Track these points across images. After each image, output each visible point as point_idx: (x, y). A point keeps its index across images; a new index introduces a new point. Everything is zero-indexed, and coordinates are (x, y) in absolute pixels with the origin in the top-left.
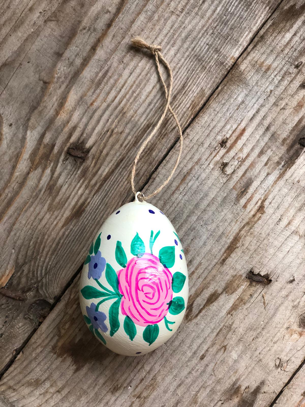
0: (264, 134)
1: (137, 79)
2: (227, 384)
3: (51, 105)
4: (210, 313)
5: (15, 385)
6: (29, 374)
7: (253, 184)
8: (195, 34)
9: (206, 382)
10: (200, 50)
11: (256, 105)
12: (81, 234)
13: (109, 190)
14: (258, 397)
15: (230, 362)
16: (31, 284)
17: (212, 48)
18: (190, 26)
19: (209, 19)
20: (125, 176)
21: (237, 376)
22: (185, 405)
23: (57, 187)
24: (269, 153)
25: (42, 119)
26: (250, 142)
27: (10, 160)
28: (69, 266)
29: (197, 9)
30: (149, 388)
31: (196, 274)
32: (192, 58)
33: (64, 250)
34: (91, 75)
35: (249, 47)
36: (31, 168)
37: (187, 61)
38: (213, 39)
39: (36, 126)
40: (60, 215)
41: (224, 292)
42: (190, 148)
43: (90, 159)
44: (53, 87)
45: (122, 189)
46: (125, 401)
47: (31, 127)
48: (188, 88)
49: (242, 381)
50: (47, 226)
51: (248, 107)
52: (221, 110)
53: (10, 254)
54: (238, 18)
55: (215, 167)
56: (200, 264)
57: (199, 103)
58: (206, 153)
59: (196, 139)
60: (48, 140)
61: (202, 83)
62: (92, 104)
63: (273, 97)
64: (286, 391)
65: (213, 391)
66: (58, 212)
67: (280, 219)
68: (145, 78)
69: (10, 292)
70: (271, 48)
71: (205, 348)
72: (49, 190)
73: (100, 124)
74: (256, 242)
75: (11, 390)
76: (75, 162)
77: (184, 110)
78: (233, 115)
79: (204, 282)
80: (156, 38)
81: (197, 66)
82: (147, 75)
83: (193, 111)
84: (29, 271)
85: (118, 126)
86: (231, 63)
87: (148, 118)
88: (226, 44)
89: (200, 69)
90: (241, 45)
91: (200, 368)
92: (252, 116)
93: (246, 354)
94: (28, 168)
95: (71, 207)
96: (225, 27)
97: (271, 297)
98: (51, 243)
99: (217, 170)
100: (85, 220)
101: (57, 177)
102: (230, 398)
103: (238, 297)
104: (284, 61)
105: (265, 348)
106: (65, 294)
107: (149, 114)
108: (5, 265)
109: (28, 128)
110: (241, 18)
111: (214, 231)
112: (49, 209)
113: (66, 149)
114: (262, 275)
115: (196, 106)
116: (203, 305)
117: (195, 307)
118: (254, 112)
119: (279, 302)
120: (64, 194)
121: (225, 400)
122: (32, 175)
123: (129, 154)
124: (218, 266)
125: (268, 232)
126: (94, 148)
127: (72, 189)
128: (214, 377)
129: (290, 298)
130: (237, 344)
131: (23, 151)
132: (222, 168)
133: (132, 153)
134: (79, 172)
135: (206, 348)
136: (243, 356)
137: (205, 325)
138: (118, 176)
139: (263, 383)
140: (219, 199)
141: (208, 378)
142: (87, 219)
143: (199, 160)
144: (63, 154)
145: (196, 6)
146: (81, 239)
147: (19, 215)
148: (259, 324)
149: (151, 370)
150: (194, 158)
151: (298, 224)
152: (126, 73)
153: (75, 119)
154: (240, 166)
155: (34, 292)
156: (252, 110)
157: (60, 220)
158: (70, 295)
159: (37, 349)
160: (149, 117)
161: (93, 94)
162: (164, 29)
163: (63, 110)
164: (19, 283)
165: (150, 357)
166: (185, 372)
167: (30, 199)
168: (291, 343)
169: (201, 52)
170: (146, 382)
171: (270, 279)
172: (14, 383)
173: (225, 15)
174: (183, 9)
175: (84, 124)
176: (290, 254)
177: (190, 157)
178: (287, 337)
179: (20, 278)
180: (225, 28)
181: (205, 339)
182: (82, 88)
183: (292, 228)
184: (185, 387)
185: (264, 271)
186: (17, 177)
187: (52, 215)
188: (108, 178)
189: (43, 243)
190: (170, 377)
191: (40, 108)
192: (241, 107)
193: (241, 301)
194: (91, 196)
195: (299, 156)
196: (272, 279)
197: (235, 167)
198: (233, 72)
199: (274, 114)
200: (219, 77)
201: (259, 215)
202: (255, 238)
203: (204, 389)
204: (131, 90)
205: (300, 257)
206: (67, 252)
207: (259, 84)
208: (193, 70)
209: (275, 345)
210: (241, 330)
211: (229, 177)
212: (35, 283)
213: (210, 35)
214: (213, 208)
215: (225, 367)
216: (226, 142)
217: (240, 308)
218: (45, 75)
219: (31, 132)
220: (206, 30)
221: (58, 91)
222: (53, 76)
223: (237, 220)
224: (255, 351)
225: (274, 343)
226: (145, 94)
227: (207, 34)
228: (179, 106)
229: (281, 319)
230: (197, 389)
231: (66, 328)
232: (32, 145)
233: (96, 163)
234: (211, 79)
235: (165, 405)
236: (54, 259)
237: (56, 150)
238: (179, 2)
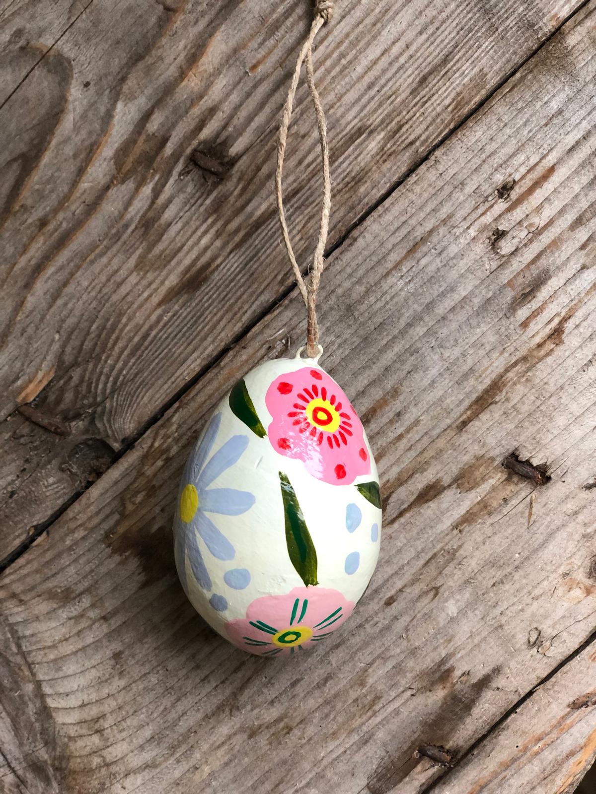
0: (591, 184)
1: (353, 29)
2: (428, 661)
3: (172, 57)
4: (420, 521)
5: (24, 592)
6: (53, 576)
7: (550, 283)
9: (387, 649)
11: (584, 123)
12: (192, 325)
13: (262, 247)
14: (484, 694)
15: (442, 620)
16: (83, 406)
21: (451, 648)
22: (342, 685)
23: (161, 225)
24: (594, 224)
25: (151, 82)
26: (560, 196)
27: (75, 156)
28: (160, 382)
31: (405, 441)
32: (473, 3)
33: (156, 351)
34: (261, 8)
36: (114, 177)
37: (461, 8)
39: (136, 95)
40: (158, 281)
41: (455, 486)
42: (437, 189)
43: (235, 180)
44: (181, 21)
47: (126, 96)
48: (454, 65)
49: (458, 660)
50: (129, 299)
51: (567, 124)
52: (513, 122)
53: (50, 341)
55: (480, 236)
56: (417, 422)
57: (470, 101)
58: (466, 205)
59: (451, 172)
60: (155, 127)
61: (485, 59)
62: (254, 67)
64: (540, 693)
65: (399, 669)
66: (155, 274)
67: (590, 361)
68: (369, 31)
69: (39, 415)
71: (399, 584)
72: (143, 229)
73: (264, 111)
74: (533, 398)
75: (15, 601)
76: (203, 180)
77: (439, 109)
78: (534, 136)
79: (419, 459)
81: (480, 24)
82: (374, 25)
83: (455, 114)
84: (82, 381)
85: (300, 122)
86: (550, 27)
87: (362, 114)
89: (484, 29)
91: (383, 620)
92: (573, 143)
93: (475, 609)
94: (108, 178)
95: (182, 268)
97: (543, 510)
98: (132, 334)
99: (483, 243)
100: (206, 298)
101: (163, 204)
102: (429, 688)
103: (479, 498)
105: (513, 604)
106: (144, 436)
107: (365, 106)
108: (38, 360)
109: (121, 96)
111: (454, 363)
112: (139, 266)
113: (189, 151)
114: (535, 465)
115: (464, 105)
116: (409, 504)
117: (392, 504)
118: (579, 136)
119: (558, 522)
120: (173, 241)
121: (418, 690)
122: (114, 192)
123: (312, 182)
124: (451, 433)
125: (561, 382)
126: (245, 158)
127: (189, 233)
128: (405, 643)
129: (581, 518)
130: (461, 589)
131: (103, 142)
132: (493, 241)
134: (208, 202)
135: (400, 587)
136: (469, 612)
137: (405, 541)
139: (497, 670)
140: (477, 301)
141: (394, 642)
142: (210, 297)
143: (450, 216)
144: (182, 161)
146: (192, 334)
147: (78, 267)
148: (511, 558)
150: (441, 212)
153: (216, 92)
154: (531, 242)
155: (86, 422)
156: (575, 132)
157: (156, 290)
158: (155, 439)
159: (76, 531)
160: (365, 112)
161: (259, 47)
163: (194, 70)
164: (59, 401)
166: (352, 624)
167: (104, 240)
168: (566, 605)
171: (548, 474)
172: (21, 588)
175: (233, 106)
177: (433, 207)
178: (560, 591)
179: (62, 390)
181: (401, 568)
182: (239, 30)
184: (346, 651)
185: (540, 457)
186: (85, 191)
187: (142, 278)
188: (264, 222)
189: (117, 331)
191: (149, 60)
192: (555, 121)
193: (484, 507)
194: (225, 253)
196: (552, 476)
197: (521, 242)
198: (551, 47)
200: (520, 52)
201: (550, 346)
202: (533, 390)
203: (382, 661)
204: (338, 51)
206: (160, 356)
208: (470, 30)
209: (535, 603)
210: (473, 564)
211: (504, 259)
212: (90, 407)
214: (462, 316)
215: (430, 627)
216: (512, 188)
217: (480, 521)
219: (125, 105)
223: (504, 349)
224: (494, 607)
225: (533, 598)
226: (364, 62)
228: (429, 99)
229: (554, 555)
230: (369, 659)
231: (137, 502)
232: (122, 131)
233: (244, 190)
234: (504, 54)
235: (302, 679)
236: (133, 365)
237: (169, 149)
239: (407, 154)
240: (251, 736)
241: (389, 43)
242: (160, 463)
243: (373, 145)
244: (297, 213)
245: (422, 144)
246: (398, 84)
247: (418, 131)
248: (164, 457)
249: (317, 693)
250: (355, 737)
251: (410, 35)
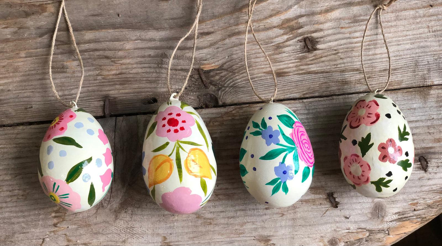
2: (265, 233)
3: (321, 6)
8: (427, 50)
9: (257, 222)
11: (419, 117)
12: (269, 86)
13: (306, 80)
15: (278, 224)
16: (219, 84)
17: (428, 66)
18: (430, 43)
21: (275, 234)
22: (235, 222)
23: (282, 50)
25: (310, 7)
27: (272, 10)
28: (248, 95)
32: (414, 60)
34: (357, 13)
36: (279, 26)
37: (410, 59)
38: (433, 62)
39: (303, 7)
43: (313, 55)
45: (312, 86)
47: (300, 5)
48: (396, 73)
49: (274, 239)
50: (257, 64)
51: (414, 114)
53: (224, 57)
57: (393, 86)
60: (301, 21)
61: (406, 78)
62: (342, 28)
63: (431, 122)
65: (256, 229)
69: (204, 76)
72: (276, 47)
73: (336, 42)
76: (303, 47)
77: (383, 81)
80: (407, 30)
81: (412, 67)
84: (224, 76)
85: (343, 54)
86: (429, 84)
88: (437, 72)
89: (412, 69)
91: (261, 212)
92: (412, 120)
93: (290, 228)
94: (277, 24)
95: (279, 67)
97: (329, 215)
101: (287, 45)
102: (260, 241)
103: (314, 198)
105: (301, 235)
106: (231, 107)
108: (216, 60)
109: (298, 4)
113: (306, 36)
114: (336, 200)
115: (391, 86)
119: (330, 221)
120: (282, 58)
121: (257, 239)
122: (276, 30)
123: (334, 73)
126: (320, 51)
127: (288, 59)
129: (338, 225)
130: (290, 220)
131: (283, 13)
133: (335, 75)
134: (300, 55)
136: (287, 228)
138: (317, 78)
141: (260, 221)
142: (280, 82)
144: (302, 37)
146: (267, 89)
148: (310, 221)
153: (326, 26)
155: (216, 89)
156: (415, 118)
157: (267, 68)
158: (234, 110)
161: (348, 23)
162: (416, 31)
163: (325, 15)
164: (213, 76)
167: (262, 41)
169: (421, 62)
170: (228, 191)
174: (435, 31)
175: (328, 34)
176: (360, 204)
178: (317, 240)
179: (217, 74)
182: (346, 14)
185: (339, 199)
186: (267, 23)
187: (265, 61)
188: (311, 74)
192: (412, 110)
193: (313, 202)
194: (294, 73)
196: (339, 207)
198: (425, 89)
199: (423, 131)
200: (416, 84)
203: (252, 224)
204: (369, 43)
205: (362, 211)
207: (431, 109)
208: (408, 67)
210: (299, 215)
212: (221, 85)
213: (434, 59)
215: (273, 224)
217: (310, 204)
219: (298, 8)
220: (435, 54)
221: (332, 2)
224: (296, 231)
225: (308, 237)
226: (373, 52)
227: (433, 57)
228: (383, 76)
229: (323, 229)
230: (249, 221)
231: (215, 124)
232: (291, 15)
233: (313, 60)
234: (412, 80)
235: (225, 212)
236: (244, 84)
237: (300, 31)
238: (437, 26)
240: (197, 218)
241: (384, 52)
242: (230, 118)
243: (358, 77)
244: (323, 79)
245: (371, 87)
246: (378, 65)
247: (373, 83)
248: (233, 117)
249: (226, 219)
250: (228, 239)
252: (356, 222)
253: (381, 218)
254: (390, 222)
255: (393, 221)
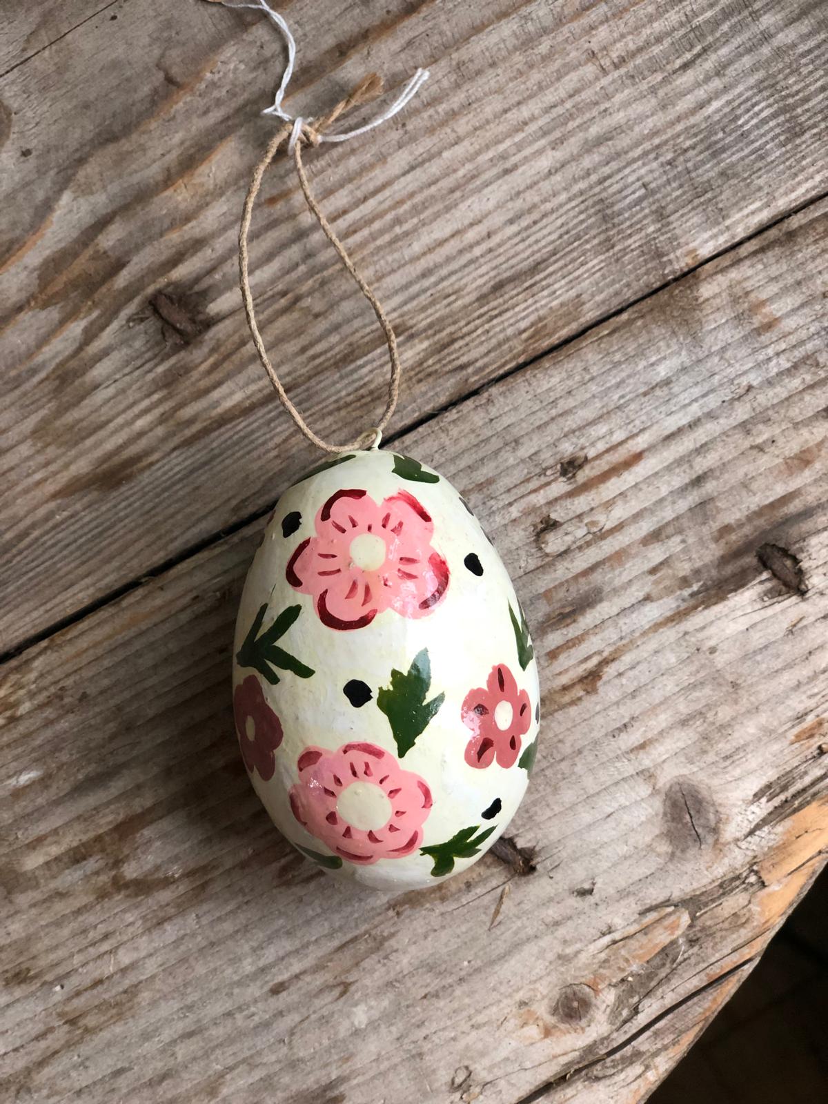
0: (684, 489)
1: (421, 189)
2: (311, 1080)
3: (159, 152)
4: (346, 888)
7: (599, 607)
8: (623, 142)
9: (259, 1053)
10: (620, 191)
11: (695, 406)
12: (95, 537)
13: (220, 454)
15: (343, 1030)
17: (651, 200)
18: (622, 114)
19: (679, 119)
20: (278, 434)
21: (346, 1069)
22: (184, 1089)
23: (84, 383)
24: (674, 545)
25: (120, 176)
26: (640, 494)
28: (27, 606)
29: (659, 77)
30: (107, 1009)
32: (590, 202)
33: (33, 561)
35: (747, 245)
36: (33, 297)
37: (573, 204)
38: (665, 178)
39: (94, 188)
40: (60, 463)
42: (480, 438)
43: (205, 349)
44: (185, 103)
45: (255, 466)
46: (31, 1019)
47: (79, 186)
48: (545, 278)
49: (352, 1088)
50: (13, 476)
51: (673, 401)
52: (603, 378)
54: (753, 153)
55: (523, 519)
57: (555, 331)
58: (515, 472)
59: (506, 421)
60: (111, 243)
61: (587, 282)
62: (272, 200)
63: (748, 405)
65: (268, 1084)
66: (59, 451)
67: (625, 725)
68: (443, 198)
70: (799, 275)
71: (296, 967)
72: (57, 382)
73: (271, 264)
76: (159, 337)
77: (510, 331)
78: (627, 404)
80: (519, 103)
81: (593, 232)
82: (452, 191)
83: (530, 344)
85: (316, 295)
86: (683, 264)
88: (693, 209)
89: (596, 241)
90: (728, 228)
91: (261, 1012)
92: (673, 428)
93: (392, 1024)
94: (24, 295)
95: (99, 453)
96: (709, 161)
97: (514, 910)
99: (525, 530)
100: (124, 504)
101: (96, 355)
104: (817, 324)
105: (444, 1029)
107: (412, 298)
109: (72, 184)
110: (762, 158)
112: (36, 433)
113: (151, 290)
114: (519, 846)
115: (545, 336)
118: (684, 421)
119: (530, 931)
120: (96, 411)
122: (26, 317)
123: (313, 382)
125: (580, 743)
126: (227, 322)
127: (122, 407)
129: (562, 932)
130: (379, 992)
131: (29, 243)
132: (538, 530)
133: (322, 385)
134: (160, 369)
135: (298, 971)
136: (383, 1026)
137: (319, 910)
138: (259, 428)
141: (270, 1046)
142: (130, 505)
143: (490, 482)
144: (137, 300)
145: (662, 69)
146: (91, 549)
148: (456, 965)
149: (132, 966)
150: (479, 472)
151: (664, 757)
152: (401, 159)
153: (210, 219)
154: (587, 547)
156: (681, 414)
157: (55, 474)
160: (409, 306)
161: (287, 175)
162: (552, 89)
163: (186, 180)
165: (143, 934)
166: (217, 1008)
168: (514, 1044)
169: (619, 196)
170: (106, 991)
171: (533, 863)
173: (723, 130)
174: (623, 61)
175: (229, 245)
176: (611, 823)
177: (470, 463)
178: (511, 1024)
180: (708, 166)
181: (305, 946)
183: (646, 760)
184: (201, 1044)
185: (529, 837)
187: (38, 452)
188: (231, 420)
190: (175, 1005)
191: (125, 145)
192: (658, 392)
193: (437, 889)
194: (166, 448)
195: (742, 586)
196: (538, 866)
197: (574, 542)
198: (677, 292)
199: (730, 452)
200: (635, 286)
201: (578, 692)
203: (247, 1068)
204: (393, 213)
205: (631, 841)
206: (38, 570)
207: (728, 354)
208: (578, 238)
209: (474, 1033)
210: (404, 961)
211: (547, 560)
213: (662, 165)
215: (325, 1035)
216: (580, 467)
217: (428, 905)
218: (179, 60)
219: (75, 199)
220: (658, 147)
221: (195, 120)
222: (198, 73)
224: (418, 1026)
225: (473, 1026)
226: (425, 239)
227: (656, 159)
228: (500, 314)
229: (515, 974)
230: (230, 1061)
232: (61, 236)
233: (215, 367)
234: (613, 282)
235: (130, 1069)
237: (122, 279)
238: (623, 36)
239: (452, 381)
241: (466, 222)
243: (408, 355)
245: (475, 373)
246: (464, 281)
247: (474, 354)
248: (8, 713)
249: (146, 1093)
251: (498, 219)
252: (623, 894)
253: (710, 839)
254: (746, 837)
255: (758, 827)
